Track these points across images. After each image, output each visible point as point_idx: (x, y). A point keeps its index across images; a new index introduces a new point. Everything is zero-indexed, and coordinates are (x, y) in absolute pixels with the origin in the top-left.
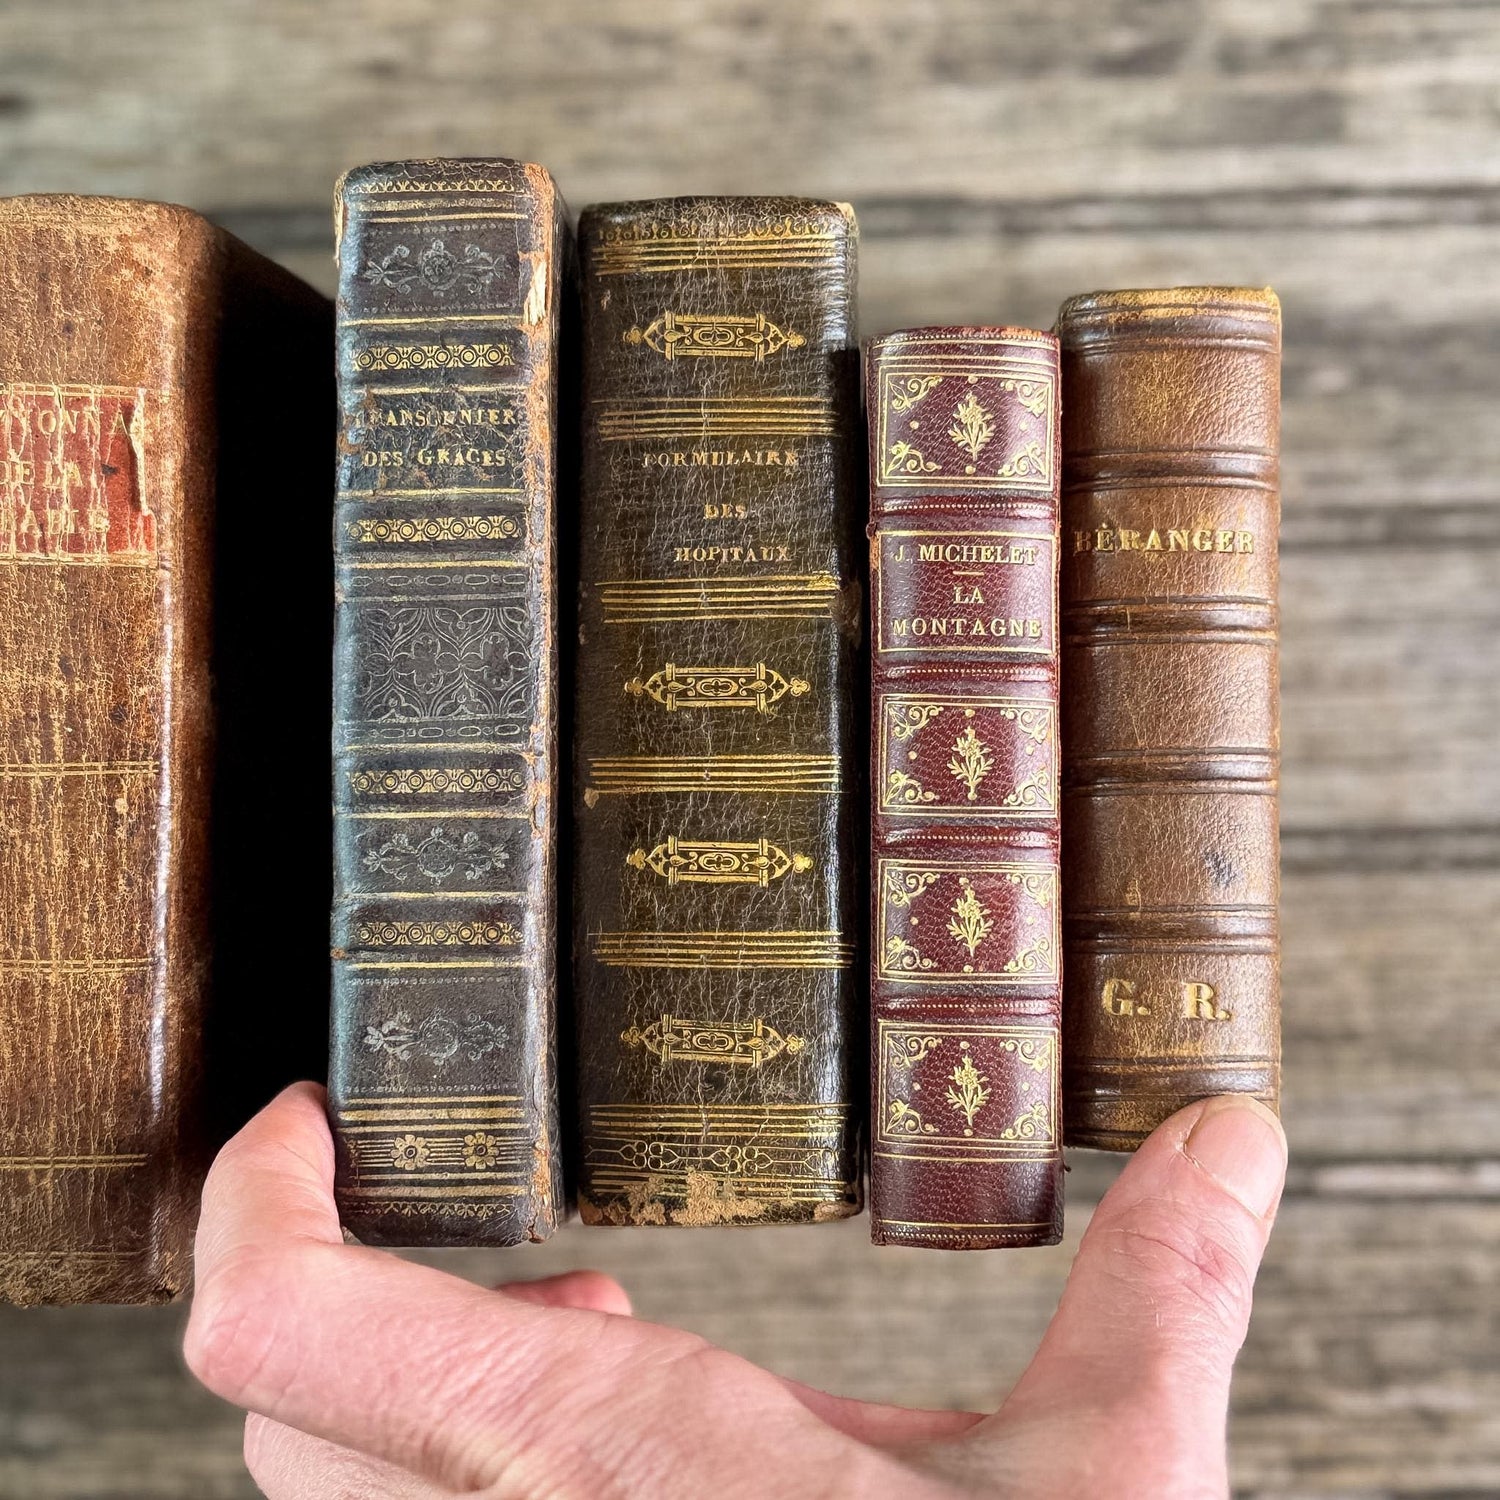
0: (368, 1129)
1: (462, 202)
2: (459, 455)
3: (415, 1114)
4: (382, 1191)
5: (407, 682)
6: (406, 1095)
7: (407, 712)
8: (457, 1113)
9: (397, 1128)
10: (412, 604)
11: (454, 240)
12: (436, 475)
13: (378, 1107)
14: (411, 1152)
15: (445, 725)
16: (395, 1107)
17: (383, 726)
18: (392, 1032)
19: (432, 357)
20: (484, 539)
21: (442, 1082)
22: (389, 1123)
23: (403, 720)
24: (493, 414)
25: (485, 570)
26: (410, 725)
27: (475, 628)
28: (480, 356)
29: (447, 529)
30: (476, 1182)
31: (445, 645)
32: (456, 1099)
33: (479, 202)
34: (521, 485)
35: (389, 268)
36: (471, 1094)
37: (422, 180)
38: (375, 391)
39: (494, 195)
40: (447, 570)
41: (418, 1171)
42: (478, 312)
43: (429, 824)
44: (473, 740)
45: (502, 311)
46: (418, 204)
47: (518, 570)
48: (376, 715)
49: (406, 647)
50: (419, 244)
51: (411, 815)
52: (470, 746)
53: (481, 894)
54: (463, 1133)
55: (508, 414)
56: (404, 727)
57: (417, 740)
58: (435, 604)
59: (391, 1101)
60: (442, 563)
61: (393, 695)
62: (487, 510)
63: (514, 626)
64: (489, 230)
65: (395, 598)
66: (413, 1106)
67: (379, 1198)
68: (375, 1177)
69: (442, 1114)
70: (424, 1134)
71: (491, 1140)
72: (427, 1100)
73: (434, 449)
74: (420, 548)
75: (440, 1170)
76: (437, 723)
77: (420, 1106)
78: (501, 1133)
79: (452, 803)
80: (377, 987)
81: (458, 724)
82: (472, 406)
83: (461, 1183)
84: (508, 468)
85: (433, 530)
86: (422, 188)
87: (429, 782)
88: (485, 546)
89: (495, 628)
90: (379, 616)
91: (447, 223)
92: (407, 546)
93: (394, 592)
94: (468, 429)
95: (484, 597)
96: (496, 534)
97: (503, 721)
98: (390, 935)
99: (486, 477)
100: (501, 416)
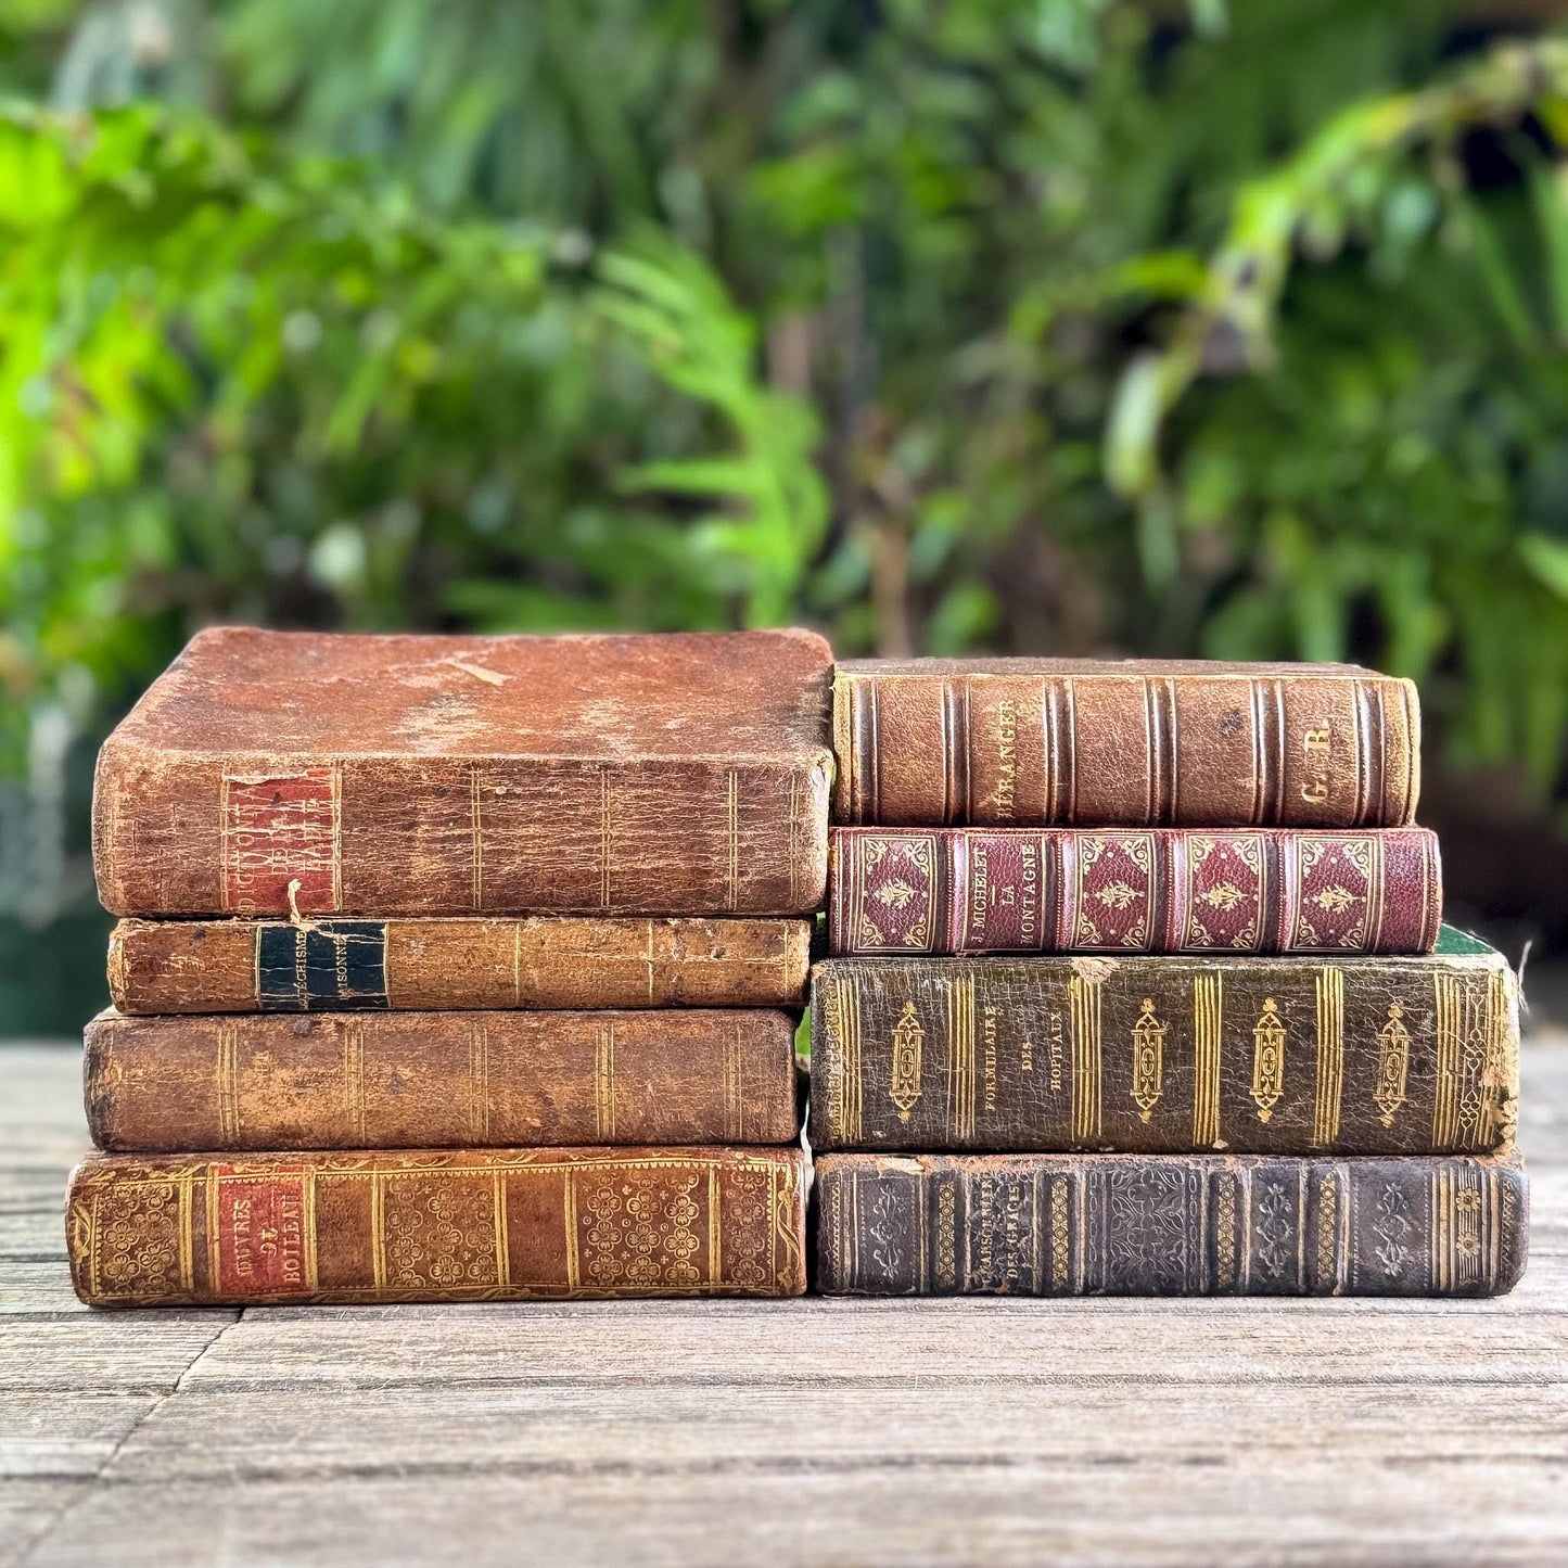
0: (1453, 1272)
1: (846, 1216)
2: (1012, 1217)
3: (1443, 1241)
4: (1493, 1263)
5: (1159, 1249)
6: (1430, 1248)
7: (1179, 1249)
8: (1444, 1216)
9: (1452, 1253)
10: (1108, 1246)
11: (870, 1221)
12: (1022, 1232)
13: (1438, 1266)
14: (1469, 1245)
15: (1188, 1225)
16: (1438, 1255)
17: (1188, 1264)
18: (1389, 1258)
19: (947, 1235)
20: (1067, 1200)
21: (1422, 1224)
22: (1449, 1259)
23: (1184, 1251)
24: (984, 1195)
25: (1087, 1201)
26: (1188, 1247)
27: (1125, 1206)
28: (947, 1204)
29: (1059, 1223)
30: (1489, 1203)
31: (1137, 1225)
32: (1434, 1216)
33: (847, 1205)
34: (1031, 1176)
35: (887, 1263)
36: (1431, 1205)
37: (833, 1243)
38: (968, 1270)
39: (842, 1196)
40: (1087, 1224)
41: (1480, 1241)
42: (917, 1204)
43: (1254, 1235)
44: (1200, 1206)
45: (917, 1190)
46: (847, 1245)
47: (1087, 1178)
48: (1181, 1269)
49: (1136, 1250)
50: (872, 1244)
51: (1248, 1245)
52: (1204, 1208)
53: (1301, 1201)
54: (1457, 1211)
55: (985, 1185)
56: (1189, 1250)
57: (1198, 1243)
58: (1108, 1231)
59: (1434, 1257)
60: (1082, 1228)
61: (1168, 1258)
62: (1047, 1200)
63: (1125, 1180)
64: (865, 1199)
65: (1104, 1256)
66: (1438, 1244)
67: (1499, 1264)
68: (1484, 1267)
69: (1443, 1225)
70: (1457, 1235)
71: (1461, 1194)
72: (1434, 1234)
73: (1007, 1232)
74: (1072, 1242)
75: (1480, 1223)
76: (1188, 1229)
77: (1438, 1238)
78: (1457, 1189)
79: (1240, 1219)
80: (1360, 1266)
81: (1188, 1216)
82: (980, 1208)
83: (1489, 1213)
84: (1021, 1185)
85: (1060, 1234)
86: (837, 1242)
87: (1224, 1234)
88: (1070, 1200)
89: (1125, 1193)
90: (1116, 1267)
91: (859, 1225)
92: (1071, 1251)
93: (1100, 1258)
94: (996, 1210)
95: (1105, 1200)
96: (1064, 1193)
97: (1187, 1186)
98: (1326, 1260)
99: (1026, 1199)
100: (987, 1190)
